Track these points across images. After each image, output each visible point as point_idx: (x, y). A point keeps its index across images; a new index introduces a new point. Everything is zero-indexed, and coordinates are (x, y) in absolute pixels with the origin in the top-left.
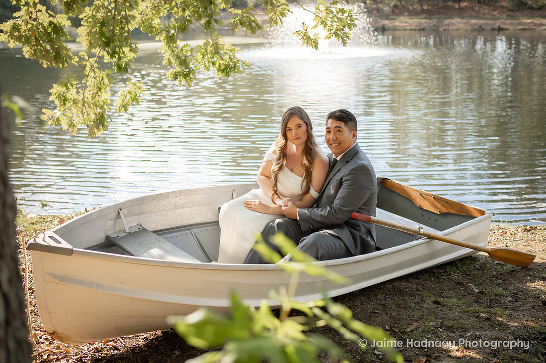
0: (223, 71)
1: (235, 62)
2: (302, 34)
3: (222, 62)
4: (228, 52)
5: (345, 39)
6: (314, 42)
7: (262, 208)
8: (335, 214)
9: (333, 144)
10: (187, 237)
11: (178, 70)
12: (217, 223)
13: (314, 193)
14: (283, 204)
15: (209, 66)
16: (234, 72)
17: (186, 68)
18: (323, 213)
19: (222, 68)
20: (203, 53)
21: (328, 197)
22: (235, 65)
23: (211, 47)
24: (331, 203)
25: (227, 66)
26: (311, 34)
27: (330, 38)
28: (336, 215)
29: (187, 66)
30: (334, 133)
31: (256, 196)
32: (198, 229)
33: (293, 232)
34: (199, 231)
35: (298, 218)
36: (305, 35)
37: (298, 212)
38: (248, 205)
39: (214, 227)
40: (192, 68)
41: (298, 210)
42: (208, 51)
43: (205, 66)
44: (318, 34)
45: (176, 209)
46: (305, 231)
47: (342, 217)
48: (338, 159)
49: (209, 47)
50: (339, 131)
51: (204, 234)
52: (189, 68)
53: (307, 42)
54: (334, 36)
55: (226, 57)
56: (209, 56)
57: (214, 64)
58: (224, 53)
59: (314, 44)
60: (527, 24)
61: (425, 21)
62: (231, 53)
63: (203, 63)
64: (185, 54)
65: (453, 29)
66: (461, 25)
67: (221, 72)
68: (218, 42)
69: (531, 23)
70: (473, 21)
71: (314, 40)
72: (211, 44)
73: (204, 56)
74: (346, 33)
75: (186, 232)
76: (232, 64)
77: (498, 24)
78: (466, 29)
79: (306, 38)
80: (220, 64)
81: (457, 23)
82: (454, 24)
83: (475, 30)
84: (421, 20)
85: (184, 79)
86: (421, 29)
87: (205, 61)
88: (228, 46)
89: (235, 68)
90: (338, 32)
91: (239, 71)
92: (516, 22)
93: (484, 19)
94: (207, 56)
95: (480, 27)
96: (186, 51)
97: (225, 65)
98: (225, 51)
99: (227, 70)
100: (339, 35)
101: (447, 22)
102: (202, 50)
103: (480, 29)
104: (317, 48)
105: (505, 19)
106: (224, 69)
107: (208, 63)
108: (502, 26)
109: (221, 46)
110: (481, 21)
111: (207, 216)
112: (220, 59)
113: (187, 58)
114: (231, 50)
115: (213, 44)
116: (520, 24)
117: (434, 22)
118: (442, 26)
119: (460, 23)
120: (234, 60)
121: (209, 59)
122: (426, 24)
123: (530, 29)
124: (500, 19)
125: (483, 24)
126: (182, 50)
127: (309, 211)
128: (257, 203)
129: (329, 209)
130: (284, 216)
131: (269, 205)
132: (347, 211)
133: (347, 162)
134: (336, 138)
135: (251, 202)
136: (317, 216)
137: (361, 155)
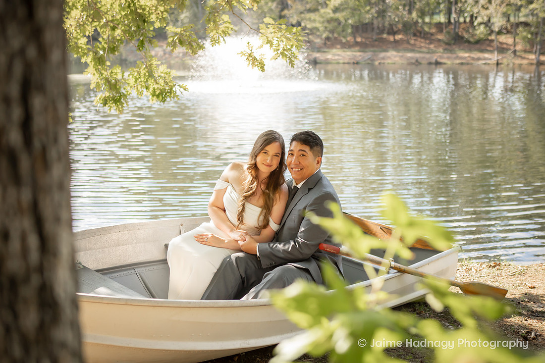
0: (158, 96)
1: (171, 86)
2: (247, 54)
3: (156, 86)
4: (162, 75)
5: (293, 59)
6: (260, 63)
7: (216, 242)
8: (299, 249)
9: (295, 168)
10: (131, 275)
11: (107, 94)
12: (165, 261)
13: (274, 226)
14: (239, 238)
15: (142, 91)
16: (170, 97)
17: (117, 93)
18: (286, 247)
19: (157, 93)
20: (136, 76)
21: (290, 229)
22: (171, 89)
23: (144, 69)
24: (294, 237)
25: (162, 91)
26: (257, 55)
27: (277, 58)
28: (301, 251)
29: (118, 91)
30: (297, 157)
31: (208, 229)
32: (143, 268)
33: (253, 268)
34: (144, 270)
35: (258, 254)
36: (250, 55)
37: (257, 248)
38: (200, 239)
39: (161, 266)
40: (123, 93)
41: (257, 245)
42: (141, 75)
43: (138, 90)
44: (264, 55)
45: (119, 246)
46: (267, 268)
47: (308, 252)
48: (299, 186)
49: (141, 70)
50: (303, 155)
51: (151, 275)
52: (120, 93)
53: (253, 64)
54: (281, 56)
55: (161, 81)
56: (142, 80)
57: (147, 88)
58: (159, 76)
59: (260, 65)
60: (465, 58)
61: (358, 54)
62: (167, 76)
63: (136, 88)
64: (115, 76)
65: (388, 64)
66: (397, 59)
67: (155, 97)
68: (152, 64)
69: (469, 57)
70: (409, 55)
71: (260, 61)
72: (144, 66)
73: (136, 79)
74: (293, 53)
75: (130, 271)
76: (168, 88)
77: (434, 58)
78: (402, 64)
79: (251, 58)
80: (154, 88)
81: (393, 57)
82: (389, 58)
83: (413, 64)
84: (354, 53)
85: (114, 105)
86: (355, 62)
87: (137, 86)
88: (163, 68)
89: (170, 93)
90: (286, 52)
91: (176, 96)
92: (454, 56)
93: (420, 52)
94: (140, 80)
95: (417, 61)
96: (116, 74)
97: (160, 89)
98: (160, 74)
99: (162, 95)
100: (286, 55)
101: (382, 55)
102: (134, 73)
103: (417, 64)
104: (263, 70)
105: (442, 53)
106: (159, 94)
107: (141, 88)
108: (439, 60)
109: (155, 69)
110: (418, 55)
111: (153, 253)
112: (154, 83)
113: (117, 81)
114: (166, 73)
115: (146, 66)
116: (457, 58)
117: (368, 55)
118: (378, 60)
119: (395, 57)
120: (170, 84)
121: (143, 83)
122: (360, 58)
123: (468, 64)
124: (437, 53)
125: (420, 57)
126: (112, 72)
127: (269, 246)
128: (210, 236)
129: (292, 243)
130: (242, 251)
131: (222, 238)
132: (313, 245)
133: (310, 189)
134: (298, 163)
135: (203, 235)
136: (279, 251)
137: (325, 182)
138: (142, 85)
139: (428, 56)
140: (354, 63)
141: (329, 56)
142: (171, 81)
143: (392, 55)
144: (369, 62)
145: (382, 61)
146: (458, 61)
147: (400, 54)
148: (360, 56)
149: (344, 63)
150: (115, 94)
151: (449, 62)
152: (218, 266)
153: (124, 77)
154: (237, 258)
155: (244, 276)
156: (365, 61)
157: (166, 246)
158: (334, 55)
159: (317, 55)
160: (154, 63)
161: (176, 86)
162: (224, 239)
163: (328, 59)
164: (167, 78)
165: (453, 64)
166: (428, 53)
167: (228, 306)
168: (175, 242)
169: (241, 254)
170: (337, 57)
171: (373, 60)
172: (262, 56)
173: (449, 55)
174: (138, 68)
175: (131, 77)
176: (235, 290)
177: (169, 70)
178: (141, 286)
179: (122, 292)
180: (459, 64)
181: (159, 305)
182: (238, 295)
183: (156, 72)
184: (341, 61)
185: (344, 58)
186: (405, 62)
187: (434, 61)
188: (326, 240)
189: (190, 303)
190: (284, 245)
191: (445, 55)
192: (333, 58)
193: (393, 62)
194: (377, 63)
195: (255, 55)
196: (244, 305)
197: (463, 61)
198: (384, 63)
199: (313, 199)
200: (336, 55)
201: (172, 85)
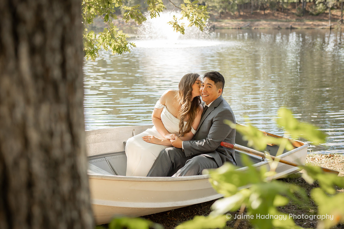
0: (117, 50)
2: (173, 23)
3: (116, 44)
4: (120, 37)
5: (202, 26)
6: (181, 29)
7: (156, 141)
8: (209, 144)
9: (204, 94)
10: (103, 161)
11: (86, 49)
12: (124, 153)
13: (193, 131)
14: (170, 138)
15: (107, 47)
16: (125, 51)
17: (92, 48)
18: (201, 143)
19: (117, 48)
20: (103, 38)
21: (203, 133)
22: (125, 46)
23: (108, 33)
25: (120, 47)
27: (192, 26)
28: (210, 146)
29: (92, 47)
30: (206, 88)
31: (151, 133)
32: (110, 157)
33: (180, 157)
34: (111, 159)
35: (183, 148)
36: (175, 24)
37: (182, 144)
38: (146, 139)
39: (121, 156)
40: (95, 48)
41: (183, 142)
42: (107, 37)
43: (105, 47)
44: (184, 24)
45: (95, 143)
46: (188, 157)
47: (214, 147)
48: (208, 106)
49: (107, 34)
50: (210, 87)
51: (115, 161)
52: (94, 48)
53: (177, 29)
54: (194, 24)
55: (119, 41)
56: (108, 40)
57: (110, 45)
58: (118, 38)
59: (181, 31)
60: (310, 25)
61: (242, 22)
62: (123, 38)
63: (103, 45)
64: (90, 38)
65: (261, 29)
66: (266, 26)
67: (115, 51)
68: (113, 30)
69: (312, 24)
70: (274, 23)
71: (181, 28)
72: (109, 31)
73: (104, 40)
74: (202, 22)
75: (102, 159)
76: (123, 45)
77: (290, 25)
78: (269, 29)
79: (176, 26)
80: (115, 45)
81: (263, 24)
82: (261, 25)
83: (275, 29)
84: (239, 22)
85: (90, 55)
86: (240, 28)
87: (104, 43)
88: (120, 33)
89: (125, 48)
90: (197, 22)
91: (128, 50)
92: (303, 23)
93: (281, 21)
94: (106, 40)
95: (279, 27)
96: (91, 36)
97: (118, 46)
98: (118, 36)
99: (120, 50)
100: (198, 23)
101: (257, 23)
102: (102, 36)
103: (279, 28)
104: (183, 33)
105: (295, 22)
106: (118, 49)
107: (107, 45)
108: (293, 26)
109: (115, 33)
110: (279, 23)
111: (116, 148)
112: (115, 42)
113: (92, 41)
114: (122, 36)
115: (110, 31)
116: (305, 25)
117: (248, 23)
118: (254, 26)
119: (265, 24)
120: (125, 43)
121: (108, 42)
122: (243, 25)
123: (311, 29)
124: (292, 21)
125: (281, 25)
126: (88, 35)
127: (190, 143)
128: (152, 137)
129: (205, 141)
130: (172, 146)
131: (160, 139)
132: (217, 142)
133: (215, 108)
134: (206, 91)
135: (148, 137)
136: (196, 146)
137: (224, 103)
138: (107, 43)
139: (286, 24)
140: (238, 28)
141: (223, 24)
142: (125, 40)
143: (263, 23)
144: (248, 27)
145: (257, 27)
146: (305, 27)
147: (268, 23)
148: (243, 24)
149: (232, 29)
150: (90, 49)
151: (299, 28)
152: (157, 156)
153: (96, 38)
154: (169, 151)
155: (173, 162)
156: (246, 27)
157: (125, 143)
158: (226, 23)
159: (216, 23)
160: (115, 29)
161: (128, 44)
162: (161, 139)
163: (222, 26)
164: (123, 39)
165: (302, 28)
166: (286, 22)
167: (165, 180)
168: (130, 140)
169: (171, 149)
170: (228, 25)
171: (251, 27)
172: (183, 24)
173: (300, 23)
174: (104, 32)
175: (100, 38)
176: (168, 170)
177: (124, 34)
178: (109, 168)
179: (98, 172)
180: (306, 28)
181: (122, 180)
182: (170, 174)
183: (116, 35)
184: (231, 27)
185: (232, 25)
186: (271, 27)
187: (289, 26)
188: (225, 140)
189: (141, 178)
190: (200, 142)
191: (297, 23)
192: (225, 25)
193: (263, 27)
194: (253, 28)
195: (178, 23)
196: (174, 180)
197: (309, 27)
198: (258, 29)
199: (218, 113)
200: (228, 23)
201: (126, 43)
